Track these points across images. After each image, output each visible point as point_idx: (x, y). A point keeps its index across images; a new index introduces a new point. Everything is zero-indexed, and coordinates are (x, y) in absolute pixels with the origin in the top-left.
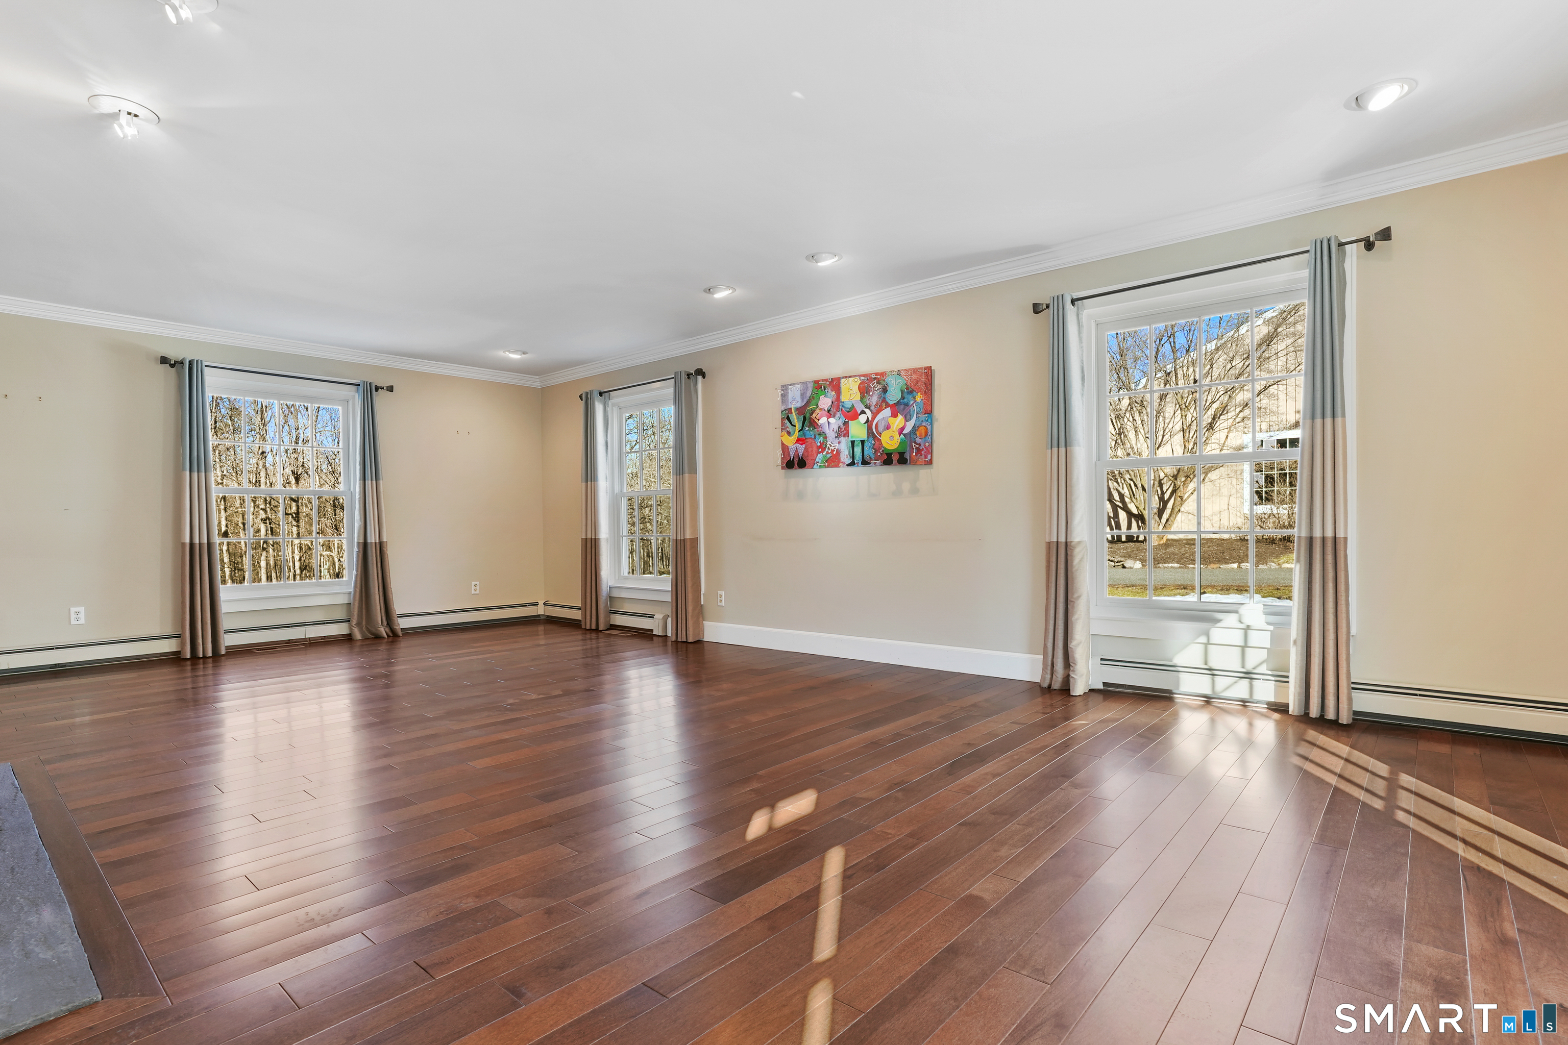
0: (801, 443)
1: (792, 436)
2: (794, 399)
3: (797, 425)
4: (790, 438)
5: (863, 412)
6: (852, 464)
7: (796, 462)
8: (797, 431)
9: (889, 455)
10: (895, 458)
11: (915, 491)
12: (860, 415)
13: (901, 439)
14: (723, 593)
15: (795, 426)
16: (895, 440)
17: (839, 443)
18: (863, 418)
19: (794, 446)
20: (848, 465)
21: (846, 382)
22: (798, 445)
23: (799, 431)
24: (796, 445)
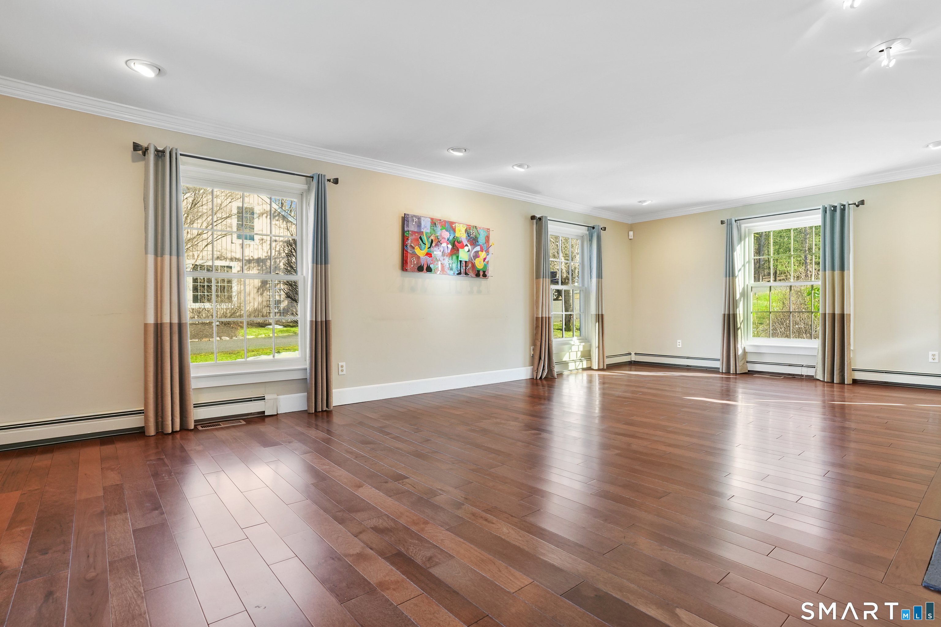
0: (429, 256)
1: (423, 250)
2: (425, 227)
3: (427, 243)
4: (421, 251)
5: (467, 245)
6: (460, 274)
7: (425, 268)
8: (427, 248)
9: (479, 271)
10: (481, 273)
11: (479, 292)
12: (465, 246)
13: (485, 264)
14: (344, 364)
15: (425, 244)
16: (482, 264)
17: (444, 260)
18: (466, 249)
19: (424, 257)
20: (457, 274)
21: (459, 225)
22: (427, 257)
23: (428, 248)
24: (426, 257)
